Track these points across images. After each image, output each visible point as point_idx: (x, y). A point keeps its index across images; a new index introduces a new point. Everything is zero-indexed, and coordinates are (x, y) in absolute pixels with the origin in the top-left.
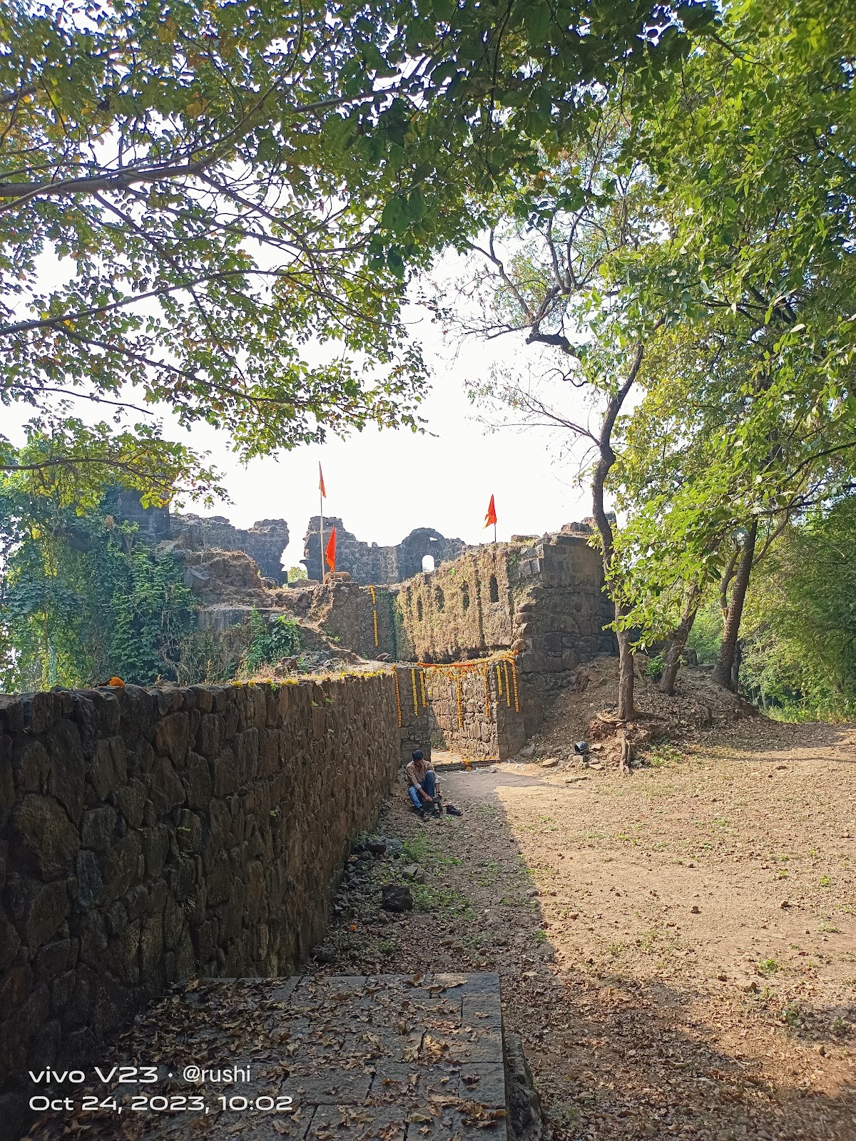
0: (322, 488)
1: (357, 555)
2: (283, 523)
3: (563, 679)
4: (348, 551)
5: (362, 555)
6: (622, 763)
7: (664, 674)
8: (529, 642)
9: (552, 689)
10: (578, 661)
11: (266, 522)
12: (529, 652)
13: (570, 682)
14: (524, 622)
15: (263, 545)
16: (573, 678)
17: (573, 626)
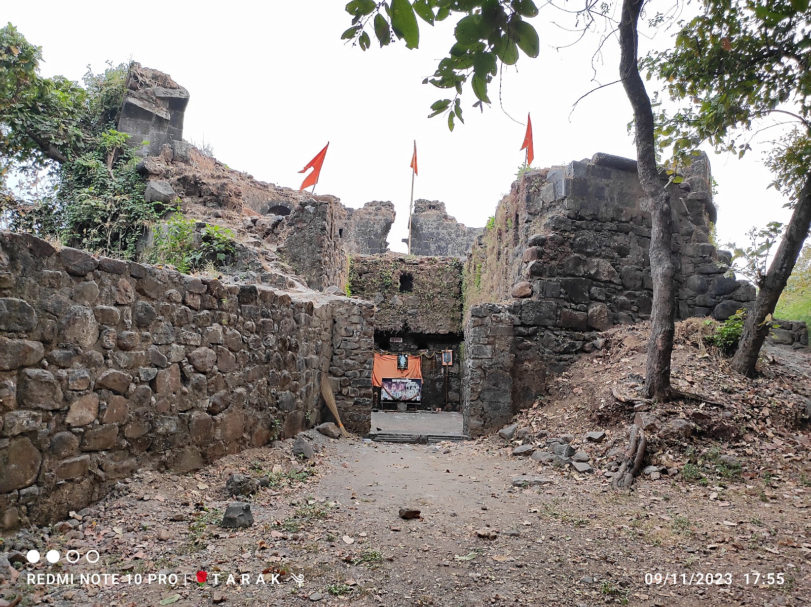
0: (414, 165)
1: (453, 236)
2: (390, 205)
3: (586, 341)
4: (445, 231)
5: (458, 236)
6: (623, 465)
7: (741, 344)
8: (536, 286)
9: (566, 352)
10: (614, 321)
11: (374, 203)
12: (534, 299)
13: (594, 347)
14: (532, 259)
15: (367, 222)
16: (600, 341)
17: (611, 273)
